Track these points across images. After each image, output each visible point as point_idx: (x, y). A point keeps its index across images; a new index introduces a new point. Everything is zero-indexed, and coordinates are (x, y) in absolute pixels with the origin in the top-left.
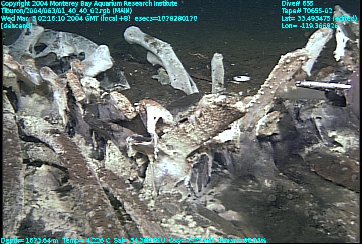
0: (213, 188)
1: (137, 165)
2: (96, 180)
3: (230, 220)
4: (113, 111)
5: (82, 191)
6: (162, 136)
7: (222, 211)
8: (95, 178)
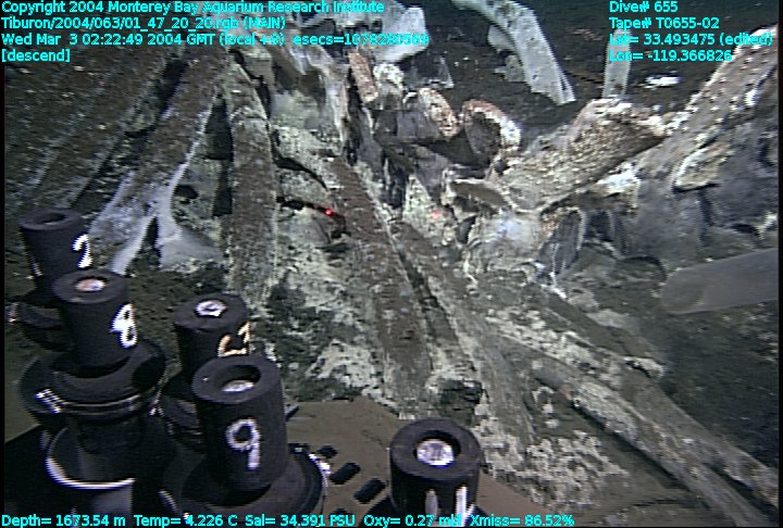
0: (581, 270)
1: (456, 219)
2: (387, 237)
3: (605, 324)
4: (420, 122)
5: (365, 251)
7: (594, 310)
8: (386, 233)
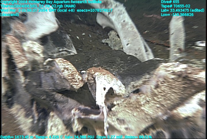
4: (57, 79)
6: (113, 109)
